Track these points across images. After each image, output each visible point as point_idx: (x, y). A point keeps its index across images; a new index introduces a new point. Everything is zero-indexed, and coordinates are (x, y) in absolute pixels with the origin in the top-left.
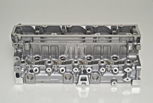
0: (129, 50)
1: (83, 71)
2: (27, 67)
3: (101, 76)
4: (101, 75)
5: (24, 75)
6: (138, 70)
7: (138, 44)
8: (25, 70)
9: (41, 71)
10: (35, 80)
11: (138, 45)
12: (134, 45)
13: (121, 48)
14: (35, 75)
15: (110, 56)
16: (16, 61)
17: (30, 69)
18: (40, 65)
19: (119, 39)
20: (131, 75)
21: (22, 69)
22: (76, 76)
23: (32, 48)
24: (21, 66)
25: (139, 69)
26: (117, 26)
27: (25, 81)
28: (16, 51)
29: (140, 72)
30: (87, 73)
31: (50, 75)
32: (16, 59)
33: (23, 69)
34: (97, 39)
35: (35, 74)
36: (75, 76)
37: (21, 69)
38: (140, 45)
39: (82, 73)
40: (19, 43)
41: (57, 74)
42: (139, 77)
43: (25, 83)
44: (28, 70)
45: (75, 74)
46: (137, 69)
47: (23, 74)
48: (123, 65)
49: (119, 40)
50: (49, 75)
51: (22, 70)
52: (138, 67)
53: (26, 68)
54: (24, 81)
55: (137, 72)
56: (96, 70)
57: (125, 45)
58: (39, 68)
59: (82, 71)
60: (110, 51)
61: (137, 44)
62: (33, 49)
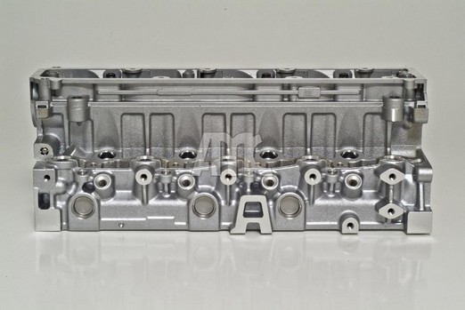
0: (393, 120)
1: (252, 185)
2: (74, 173)
3: (308, 206)
4: (309, 200)
5: (64, 203)
6: (424, 182)
7: (419, 103)
8: (67, 185)
9: (117, 191)
10: (100, 218)
11: (420, 107)
12: (407, 110)
13: (367, 120)
14: (98, 201)
15: (335, 150)
16: (41, 158)
17: (82, 179)
18: (117, 170)
19: (361, 93)
20: (402, 201)
21: (59, 178)
22: (230, 204)
23: (92, 122)
24: (56, 170)
25: (425, 179)
26: (353, 72)
27: (68, 221)
28: (41, 135)
29: (430, 189)
30: (264, 189)
31: (147, 202)
32: (42, 153)
33: (62, 179)
34: (294, 91)
35: (98, 197)
36: (226, 203)
37: (56, 180)
38: (424, 106)
39: (249, 190)
40: (51, 105)
41: (169, 199)
42: (427, 206)
43: (68, 229)
44: (77, 185)
45: (226, 199)
46: (420, 179)
47: (60, 200)
48: (375, 167)
49: (359, 96)
50: (143, 201)
51: (60, 185)
52: (421, 171)
53: (71, 179)
54: (64, 223)
55: (421, 186)
56: (291, 186)
57: (381, 111)
58: (113, 177)
59: (249, 186)
60: (332, 133)
61: (415, 104)
62: (96, 124)
